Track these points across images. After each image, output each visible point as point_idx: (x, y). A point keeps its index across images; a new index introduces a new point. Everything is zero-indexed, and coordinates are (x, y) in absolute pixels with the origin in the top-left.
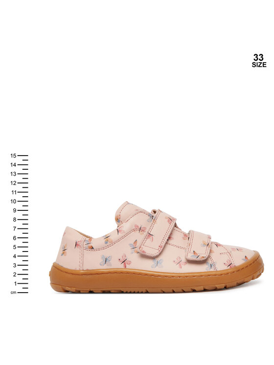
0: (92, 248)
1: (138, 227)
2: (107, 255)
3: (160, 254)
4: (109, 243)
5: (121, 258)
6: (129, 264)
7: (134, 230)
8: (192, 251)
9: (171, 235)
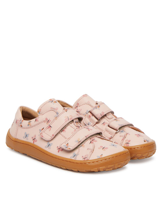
0: (22, 126)
1: (47, 119)
2: (27, 133)
3: (52, 140)
4: (29, 126)
5: (33, 137)
6: (36, 142)
7: (44, 121)
8: (67, 143)
9: (65, 129)
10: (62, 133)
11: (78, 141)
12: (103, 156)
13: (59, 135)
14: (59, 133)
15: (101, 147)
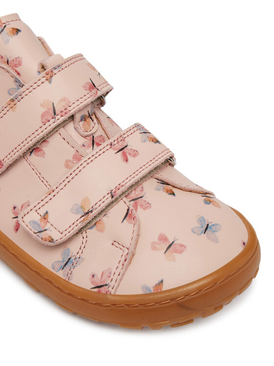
8: (42, 212)
9: (44, 144)
10: (33, 158)
11: (82, 207)
12: (165, 287)
13: (23, 165)
14: (24, 155)
15: (163, 238)
